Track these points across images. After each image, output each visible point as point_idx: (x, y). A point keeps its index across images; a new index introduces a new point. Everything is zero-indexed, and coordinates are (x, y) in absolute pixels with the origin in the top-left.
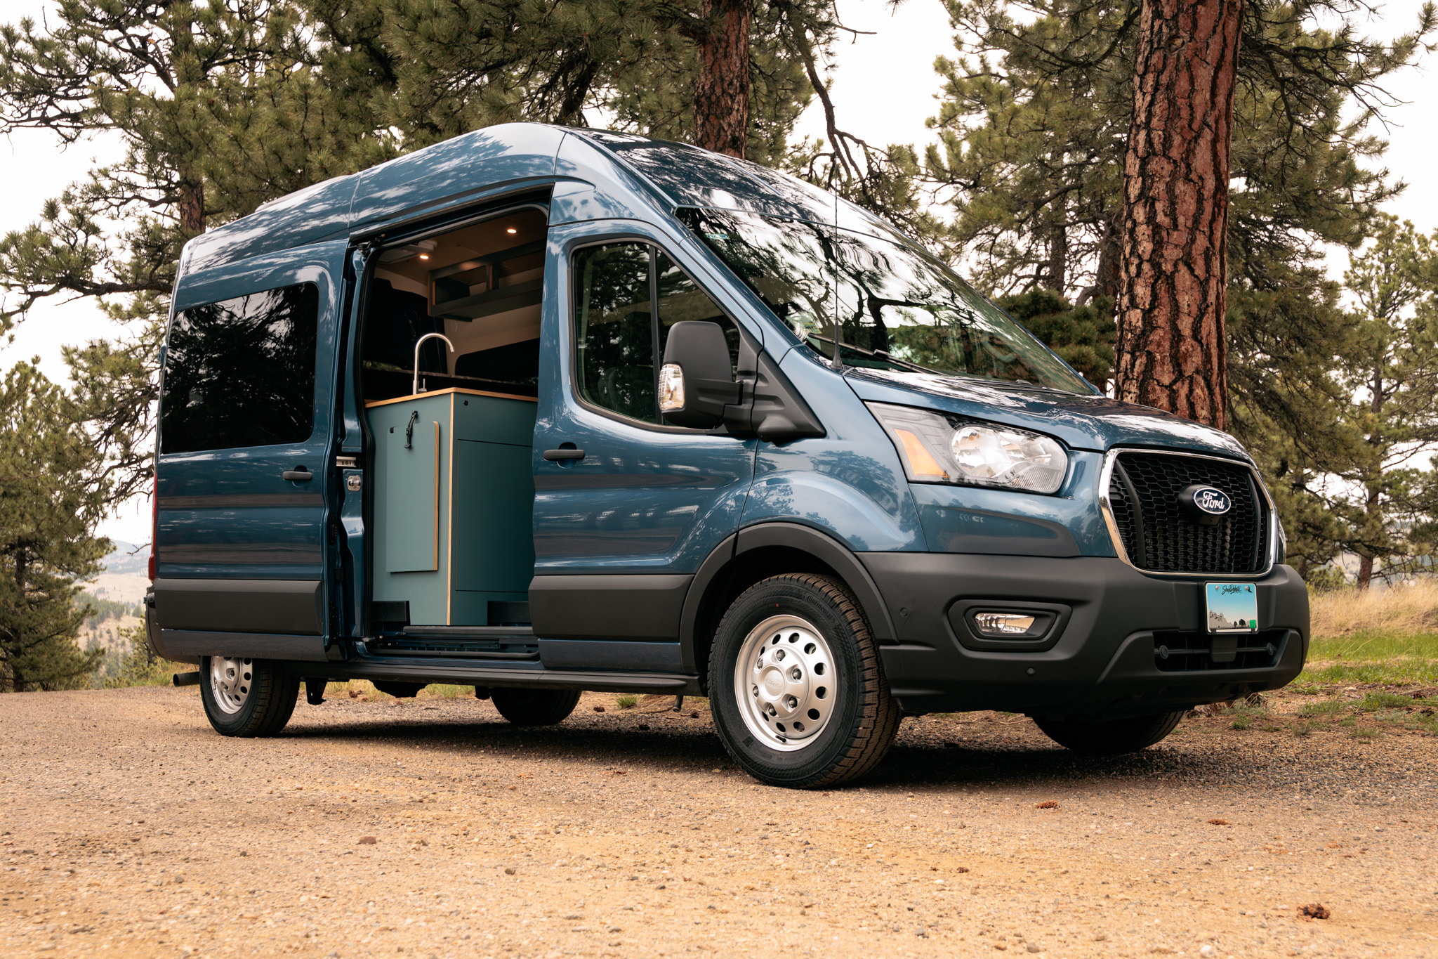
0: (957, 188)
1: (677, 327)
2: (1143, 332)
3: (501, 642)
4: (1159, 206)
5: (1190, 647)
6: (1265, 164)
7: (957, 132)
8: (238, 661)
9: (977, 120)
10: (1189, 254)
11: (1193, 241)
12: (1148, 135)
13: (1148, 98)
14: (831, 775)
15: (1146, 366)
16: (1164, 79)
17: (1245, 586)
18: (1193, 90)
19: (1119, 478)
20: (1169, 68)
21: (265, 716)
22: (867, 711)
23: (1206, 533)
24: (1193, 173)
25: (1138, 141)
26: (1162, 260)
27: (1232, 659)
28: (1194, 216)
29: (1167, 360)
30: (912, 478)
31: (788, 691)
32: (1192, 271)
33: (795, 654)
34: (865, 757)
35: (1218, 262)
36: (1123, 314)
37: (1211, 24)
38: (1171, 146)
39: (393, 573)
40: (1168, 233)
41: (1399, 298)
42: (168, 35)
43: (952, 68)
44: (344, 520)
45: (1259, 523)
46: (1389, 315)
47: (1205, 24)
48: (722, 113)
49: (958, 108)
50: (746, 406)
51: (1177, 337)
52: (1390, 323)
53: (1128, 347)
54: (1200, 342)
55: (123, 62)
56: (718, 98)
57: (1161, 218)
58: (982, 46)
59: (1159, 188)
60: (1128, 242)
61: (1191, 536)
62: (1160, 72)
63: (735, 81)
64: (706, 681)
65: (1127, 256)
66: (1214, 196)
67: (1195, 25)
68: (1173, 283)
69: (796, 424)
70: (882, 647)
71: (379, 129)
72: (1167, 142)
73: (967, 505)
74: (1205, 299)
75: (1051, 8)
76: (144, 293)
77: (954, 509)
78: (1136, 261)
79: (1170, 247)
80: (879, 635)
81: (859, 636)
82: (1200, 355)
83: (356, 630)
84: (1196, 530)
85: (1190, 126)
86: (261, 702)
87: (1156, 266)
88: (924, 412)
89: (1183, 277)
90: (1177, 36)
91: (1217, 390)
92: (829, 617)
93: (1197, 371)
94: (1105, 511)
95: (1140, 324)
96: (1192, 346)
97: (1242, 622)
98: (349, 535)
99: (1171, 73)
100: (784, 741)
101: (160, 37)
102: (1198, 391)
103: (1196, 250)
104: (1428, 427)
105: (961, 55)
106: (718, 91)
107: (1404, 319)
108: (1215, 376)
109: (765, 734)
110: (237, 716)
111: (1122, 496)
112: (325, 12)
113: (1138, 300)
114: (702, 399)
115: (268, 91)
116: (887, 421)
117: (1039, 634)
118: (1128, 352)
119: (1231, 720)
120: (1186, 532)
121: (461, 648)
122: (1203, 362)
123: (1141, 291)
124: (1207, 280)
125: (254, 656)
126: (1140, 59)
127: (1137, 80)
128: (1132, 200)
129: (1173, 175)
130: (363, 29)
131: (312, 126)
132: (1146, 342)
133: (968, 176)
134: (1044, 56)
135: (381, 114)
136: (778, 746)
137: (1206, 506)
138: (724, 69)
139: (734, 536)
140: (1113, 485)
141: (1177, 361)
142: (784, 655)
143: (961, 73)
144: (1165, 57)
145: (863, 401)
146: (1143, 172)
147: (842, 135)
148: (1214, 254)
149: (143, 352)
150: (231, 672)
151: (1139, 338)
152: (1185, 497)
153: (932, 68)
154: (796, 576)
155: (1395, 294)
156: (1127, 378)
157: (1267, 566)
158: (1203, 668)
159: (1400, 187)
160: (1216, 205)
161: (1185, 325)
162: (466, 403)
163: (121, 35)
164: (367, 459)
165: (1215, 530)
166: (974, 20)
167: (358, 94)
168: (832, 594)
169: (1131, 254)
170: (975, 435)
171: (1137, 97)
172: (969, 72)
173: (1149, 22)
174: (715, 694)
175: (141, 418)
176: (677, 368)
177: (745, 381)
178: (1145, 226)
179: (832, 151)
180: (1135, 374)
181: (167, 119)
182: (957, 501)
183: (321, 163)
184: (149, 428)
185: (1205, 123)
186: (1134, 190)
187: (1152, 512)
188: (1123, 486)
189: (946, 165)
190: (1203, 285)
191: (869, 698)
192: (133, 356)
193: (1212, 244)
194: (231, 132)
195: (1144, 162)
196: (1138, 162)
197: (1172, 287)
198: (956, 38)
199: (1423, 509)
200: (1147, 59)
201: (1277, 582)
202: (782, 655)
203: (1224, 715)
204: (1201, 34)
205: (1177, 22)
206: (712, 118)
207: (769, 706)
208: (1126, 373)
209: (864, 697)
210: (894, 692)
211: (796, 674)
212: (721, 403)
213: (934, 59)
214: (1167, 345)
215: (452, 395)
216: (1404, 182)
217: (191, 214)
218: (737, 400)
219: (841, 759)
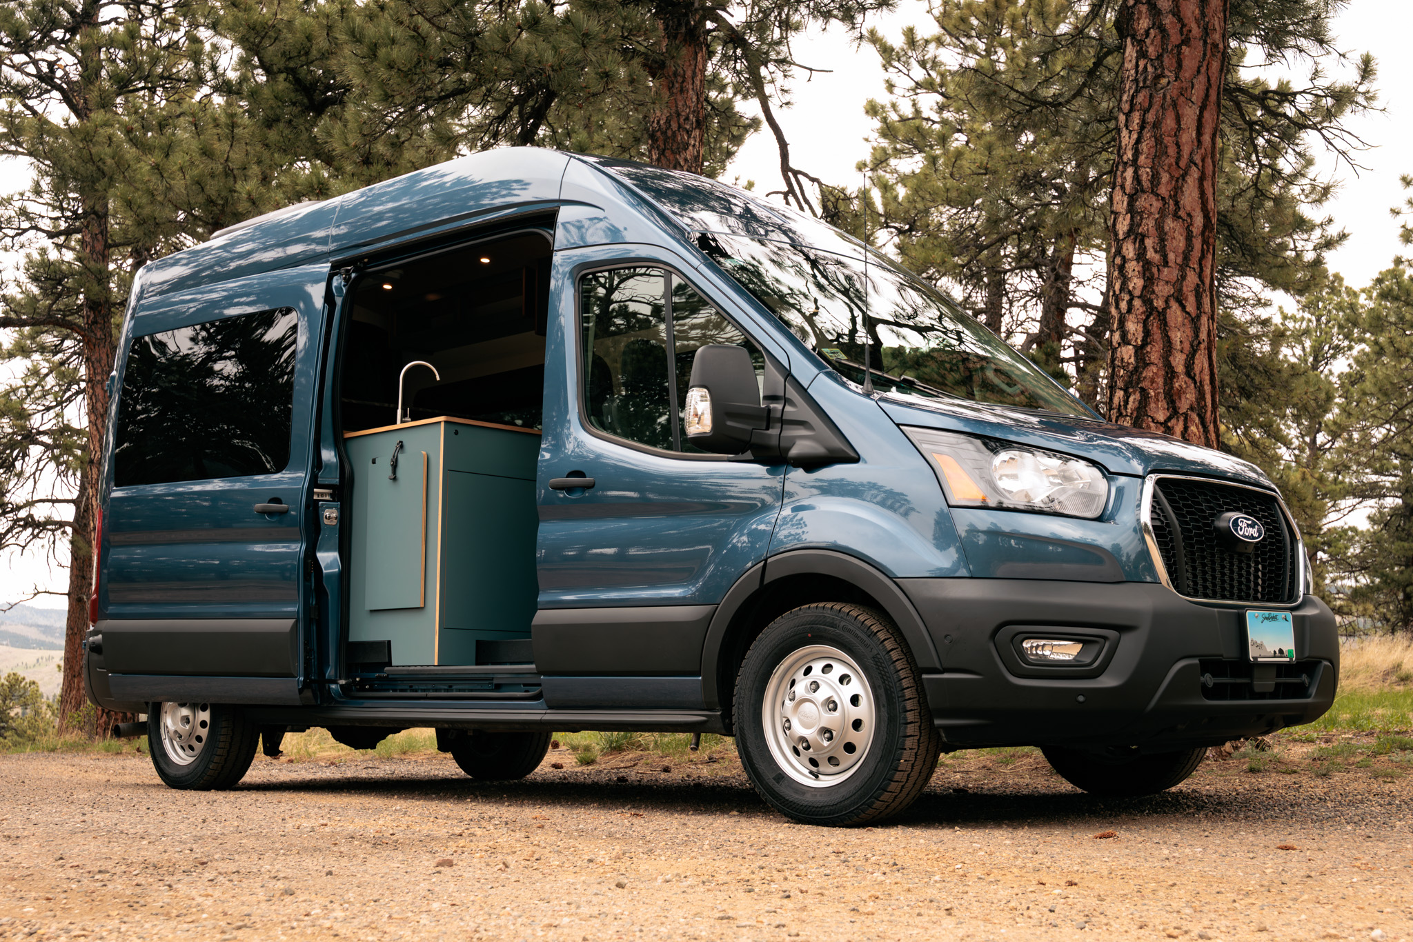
0: (892, 233)
1: (703, 351)
2: (1136, 369)
3: (495, 682)
4: (1149, 243)
5: (1232, 676)
6: (1233, 206)
7: (888, 176)
8: (194, 707)
9: (912, 164)
10: (1180, 290)
11: (1184, 277)
12: (1136, 172)
13: (1135, 136)
14: (870, 811)
15: (1140, 402)
16: (1150, 117)
17: (1281, 614)
18: (1179, 128)
19: (1159, 504)
20: (1156, 106)
21: (222, 767)
22: (909, 743)
23: (1240, 561)
24: (1182, 210)
25: (1125, 178)
26: (1153, 297)
27: (1272, 689)
28: (1183, 252)
29: (1162, 396)
30: (952, 502)
31: (823, 724)
32: (1183, 307)
33: (830, 685)
34: (905, 791)
35: (1208, 298)
36: (1114, 350)
37: (1195, 64)
38: (1159, 183)
39: (372, 611)
40: (1159, 270)
41: (1331, 351)
42: (76, 61)
43: (884, 112)
44: (319, 555)
45: (1289, 554)
46: (1321, 368)
47: (1190, 64)
48: (678, 148)
49: (890, 151)
50: (774, 432)
51: (1170, 374)
52: (1322, 376)
53: (1120, 384)
54: (1193, 379)
55: (26, 87)
56: (674, 133)
57: (1151, 254)
58: (914, 90)
59: (1149, 225)
60: (1117, 278)
61: (1226, 563)
62: (1146, 111)
63: (691, 116)
64: (730, 716)
65: (1117, 292)
66: (1203, 233)
67: (1180, 65)
68: (1165, 319)
69: (829, 450)
70: (924, 676)
71: (302, 161)
72: (1155, 179)
73: (1007, 529)
74: (1197, 335)
75: (984, 53)
76: (27, 329)
77: (994, 533)
78: (1127, 297)
79: (1161, 283)
80: (921, 663)
81: (899, 665)
82: (1193, 391)
83: (330, 672)
84: (1232, 558)
85: (1177, 164)
86: (219, 752)
87: (1147, 302)
88: (962, 436)
89: (1175, 314)
90: (1162, 76)
91: (1211, 427)
92: (867, 646)
93: (1192, 408)
94: (1147, 538)
95: (1132, 360)
96: (1186, 383)
97: (1281, 651)
98: (324, 571)
99: (1158, 111)
100: (817, 777)
101: (68, 63)
102: (1193, 428)
103: (1187, 286)
104: (1364, 484)
105: (893, 98)
106: (674, 126)
107: (1336, 372)
108: (1209, 413)
109: (796, 770)
110: (191, 767)
111: (1162, 522)
112: (252, 40)
113: (1130, 336)
114: (729, 423)
115: (191, 119)
116: (924, 446)
117: (1088, 660)
118: (1121, 389)
119: (1244, 763)
120: (1223, 560)
121: (450, 689)
122: (1197, 399)
123: (1133, 326)
124: (1198, 317)
125: (213, 701)
126: (1125, 98)
127: (1122, 118)
128: (1121, 237)
129: (1162, 212)
130: (290, 58)
131: (237, 156)
132: (1139, 378)
133: (904, 220)
134: (1013, 96)
135: (326, 143)
136: (810, 782)
137: (1241, 533)
138: (680, 104)
139: (762, 564)
140: (1153, 511)
141: (1171, 398)
142: (818, 687)
143: (893, 117)
144: (1151, 96)
145: (898, 425)
146: (1131, 209)
147: (796, 173)
148: (1205, 291)
149: (25, 394)
150: (186, 720)
151: (1132, 374)
152: (1221, 524)
153: (863, 111)
154: (829, 605)
155: (1326, 348)
156: (1120, 415)
157: (1298, 596)
158: (1244, 698)
159: (1343, 237)
160: (1205, 242)
161: (1178, 361)
162: (456, 433)
163: (28, 59)
164: (344, 492)
165: (1249, 559)
166: (906, 64)
167: (281, 125)
168: (868, 623)
169: (1121, 290)
170: (1013, 459)
171: (1123, 135)
172: (900, 116)
173: (1134, 62)
174: (741, 730)
175: (18, 464)
176: (704, 391)
177: (772, 406)
178: (1134, 263)
179: (785, 189)
180: (1129, 411)
181: (81, 146)
182: (995, 525)
183: (249, 194)
184: (28, 475)
185: (1192, 161)
186: (1123, 226)
187: (1191, 538)
188: (1163, 512)
189: (881, 209)
190: (1195, 322)
191: (911, 729)
192: (14, 398)
193: (1202, 281)
194: (152, 160)
195: (1132, 199)
196: (1126, 198)
197: (1164, 323)
198: (887, 81)
199: (1364, 568)
200: (1133, 97)
201: (1309, 612)
202: (815, 686)
203: (1236, 758)
204: (1186, 74)
205: (1162, 62)
206: (668, 153)
207: (803, 739)
208: (1119, 410)
209: (906, 728)
210: (937, 722)
211: (831, 706)
212: (749, 428)
213: (865, 103)
214: (1160, 381)
215: (443, 424)
216: (1346, 232)
217: (93, 247)
218: (764, 425)
219: (881, 794)
